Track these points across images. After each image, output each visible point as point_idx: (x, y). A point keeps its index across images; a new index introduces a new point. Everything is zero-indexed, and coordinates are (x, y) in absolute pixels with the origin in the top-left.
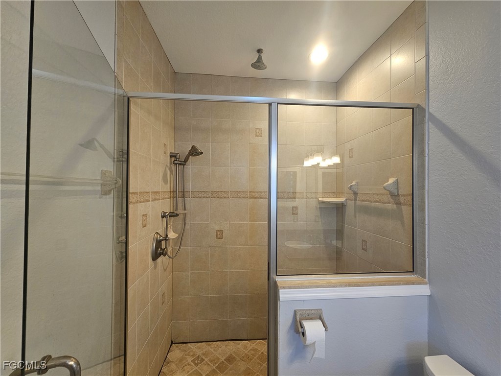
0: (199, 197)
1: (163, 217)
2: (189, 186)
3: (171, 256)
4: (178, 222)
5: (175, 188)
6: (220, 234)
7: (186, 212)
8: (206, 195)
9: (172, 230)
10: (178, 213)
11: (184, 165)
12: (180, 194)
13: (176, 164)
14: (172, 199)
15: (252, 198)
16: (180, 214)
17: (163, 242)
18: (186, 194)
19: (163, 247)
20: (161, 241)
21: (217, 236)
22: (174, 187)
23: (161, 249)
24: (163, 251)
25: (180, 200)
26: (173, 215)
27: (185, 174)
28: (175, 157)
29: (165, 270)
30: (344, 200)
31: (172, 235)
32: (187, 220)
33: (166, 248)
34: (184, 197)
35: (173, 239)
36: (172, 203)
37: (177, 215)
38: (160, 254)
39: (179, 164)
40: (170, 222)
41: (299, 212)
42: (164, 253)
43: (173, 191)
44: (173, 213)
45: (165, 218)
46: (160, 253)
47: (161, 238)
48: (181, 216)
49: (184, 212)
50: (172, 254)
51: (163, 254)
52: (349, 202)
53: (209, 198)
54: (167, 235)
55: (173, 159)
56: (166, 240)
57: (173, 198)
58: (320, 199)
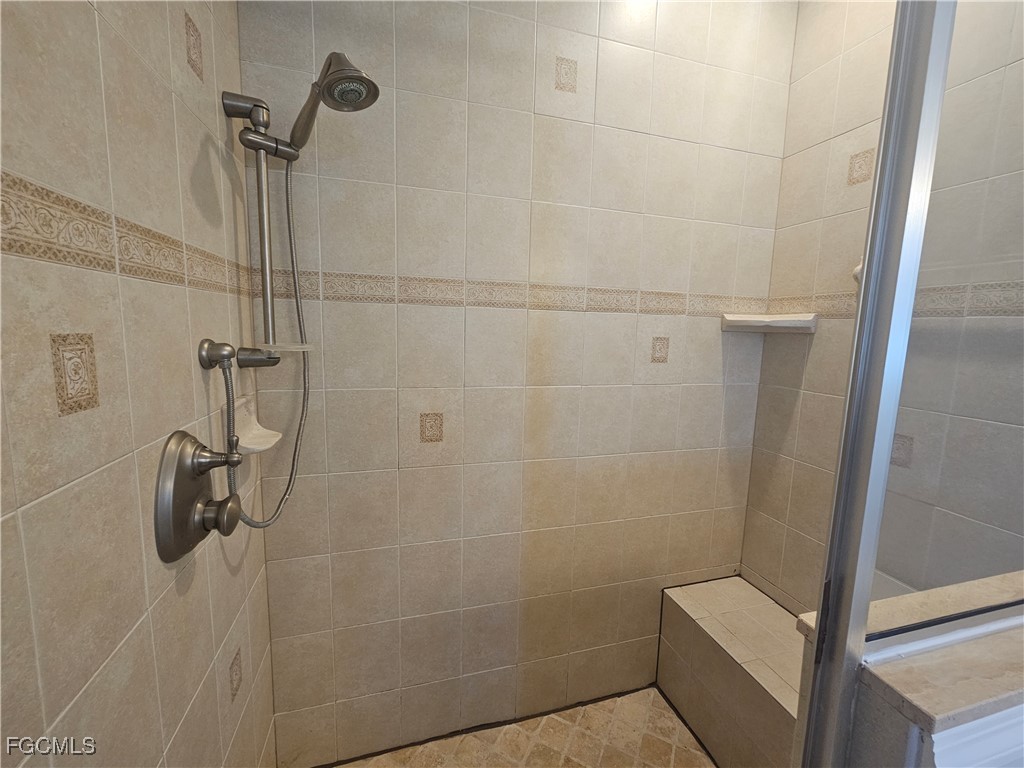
0: (353, 298)
1: (208, 363)
2: (314, 255)
3: (258, 518)
4: (277, 385)
5: (258, 257)
6: (432, 427)
7: (306, 347)
8: (379, 292)
9: (254, 418)
10: (274, 348)
11: (291, 159)
12: (280, 284)
13: (256, 147)
14: (245, 299)
15: (538, 307)
16: (286, 354)
17: (218, 475)
18: (303, 282)
19: (220, 492)
20: (202, 471)
21: (422, 432)
22: (250, 252)
23: (209, 502)
24: (219, 512)
25: (282, 307)
26: (255, 360)
27: (294, 206)
28: (247, 114)
29: (235, 571)
30: (810, 317)
31: (255, 437)
32: (313, 382)
33: (233, 495)
34: (294, 294)
35: (261, 453)
36: (246, 314)
37: (273, 361)
38: (204, 528)
39: (268, 150)
40: (243, 386)
41: (670, 357)
42: (222, 520)
43: (250, 270)
44: (255, 350)
45: (217, 371)
46: (203, 521)
47: (206, 457)
48: (287, 366)
49: (298, 348)
50: (258, 510)
51: (217, 525)
52: (826, 324)
53: (391, 300)
54: (232, 445)
55: (239, 123)
56: (228, 463)
57: (252, 295)
58: (729, 317)
